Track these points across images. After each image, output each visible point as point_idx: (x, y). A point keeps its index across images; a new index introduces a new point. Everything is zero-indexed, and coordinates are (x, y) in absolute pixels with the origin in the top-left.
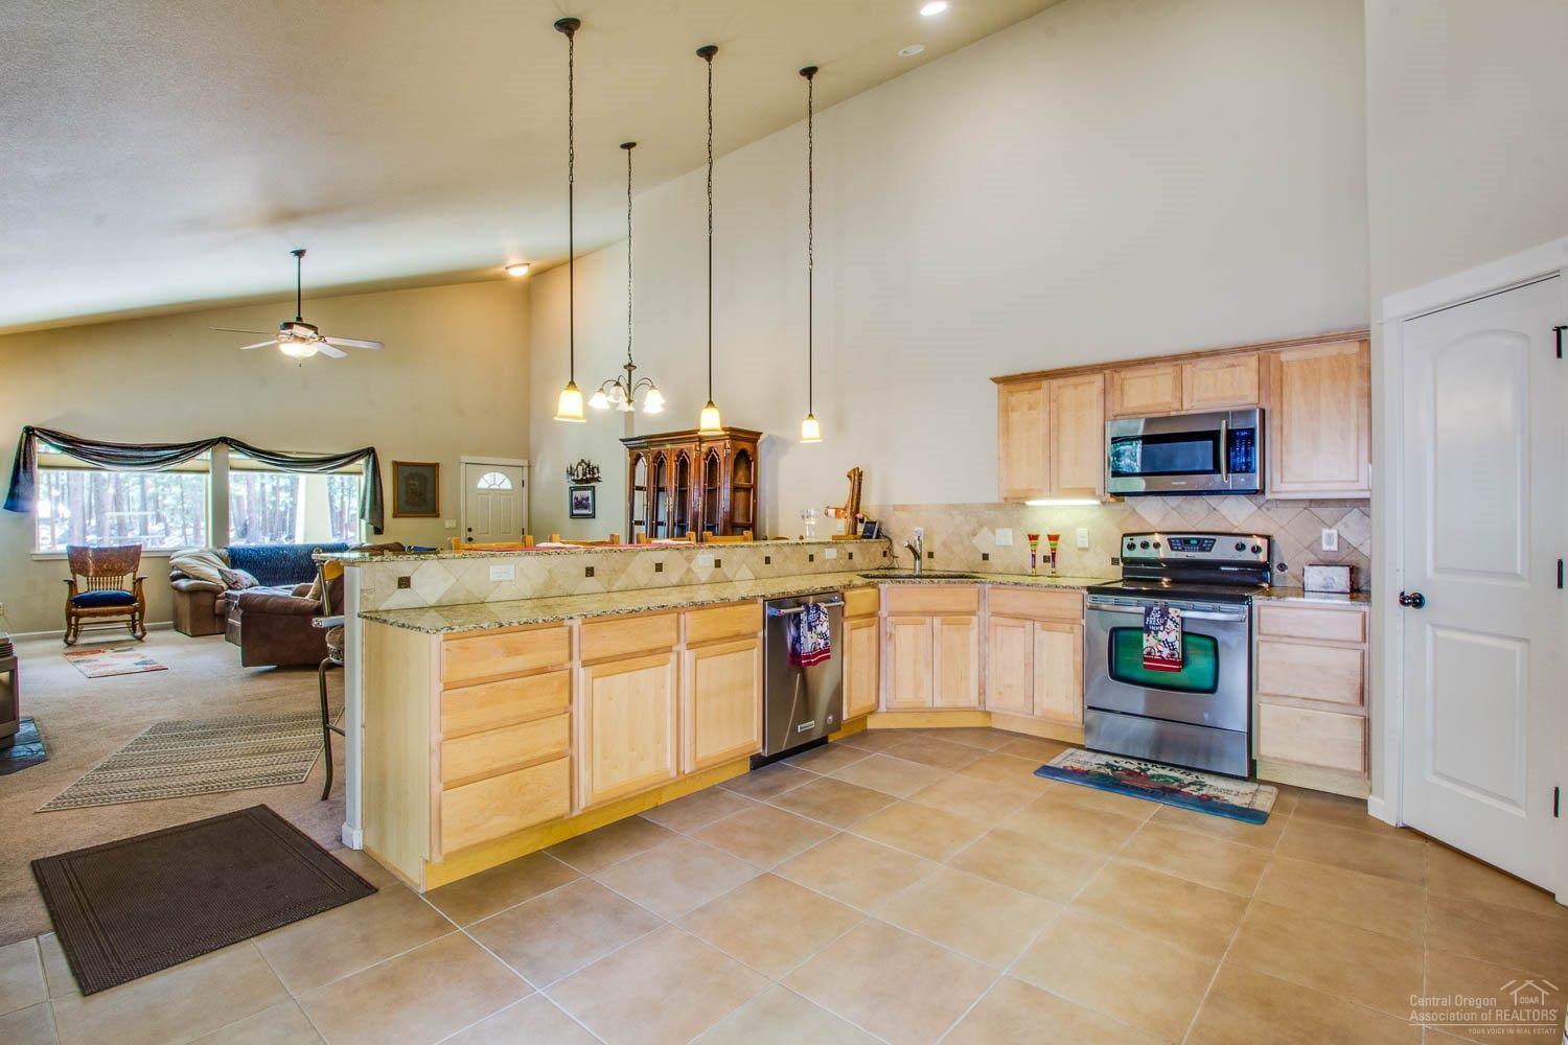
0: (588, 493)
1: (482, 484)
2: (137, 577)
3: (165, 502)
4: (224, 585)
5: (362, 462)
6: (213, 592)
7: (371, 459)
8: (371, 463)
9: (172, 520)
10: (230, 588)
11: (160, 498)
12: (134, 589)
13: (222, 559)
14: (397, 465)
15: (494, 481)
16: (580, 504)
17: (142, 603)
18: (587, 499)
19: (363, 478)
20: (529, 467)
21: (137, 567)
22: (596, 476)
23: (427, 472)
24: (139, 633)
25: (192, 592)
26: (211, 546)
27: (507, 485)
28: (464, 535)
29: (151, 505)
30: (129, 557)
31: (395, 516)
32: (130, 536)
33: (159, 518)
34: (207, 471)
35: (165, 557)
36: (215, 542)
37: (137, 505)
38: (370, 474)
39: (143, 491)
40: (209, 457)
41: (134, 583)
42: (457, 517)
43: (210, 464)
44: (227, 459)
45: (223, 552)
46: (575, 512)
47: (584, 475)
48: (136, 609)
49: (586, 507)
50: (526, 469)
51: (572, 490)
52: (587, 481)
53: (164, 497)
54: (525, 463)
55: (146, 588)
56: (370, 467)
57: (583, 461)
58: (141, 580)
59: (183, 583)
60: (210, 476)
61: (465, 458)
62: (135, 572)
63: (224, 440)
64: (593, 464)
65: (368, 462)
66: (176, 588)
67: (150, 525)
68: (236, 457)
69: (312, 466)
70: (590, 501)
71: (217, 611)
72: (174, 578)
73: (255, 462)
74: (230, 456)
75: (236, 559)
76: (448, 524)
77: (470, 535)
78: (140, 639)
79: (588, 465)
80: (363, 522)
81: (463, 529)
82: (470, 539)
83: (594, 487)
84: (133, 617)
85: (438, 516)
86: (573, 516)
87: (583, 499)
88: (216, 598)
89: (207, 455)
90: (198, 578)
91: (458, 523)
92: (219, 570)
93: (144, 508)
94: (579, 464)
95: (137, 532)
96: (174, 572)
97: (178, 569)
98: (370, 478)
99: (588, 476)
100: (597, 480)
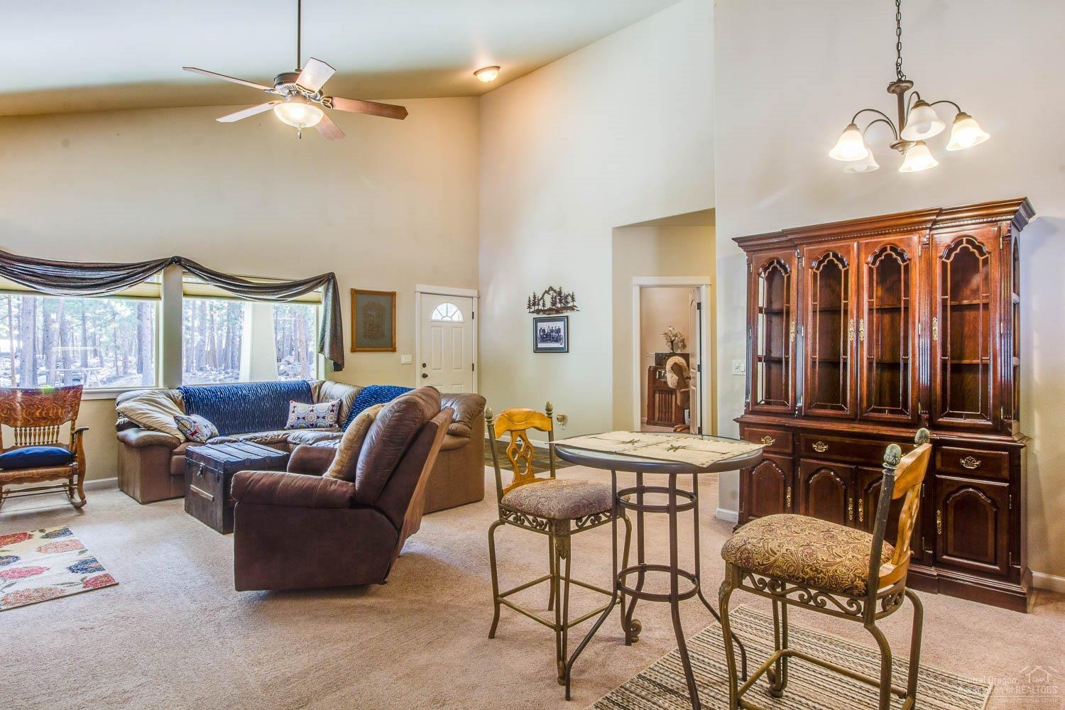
0: (560, 325)
1: (436, 316)
2: (77, 428)
3: (101, 340)
4: (181, 436)
5: (321, 289)
6: (168, 446)
7: (331, 286)
8: (331, 290)
9: (107, 354)
10: (188, 440)
11: (97, 336)
12: (73, 442)
13: (175, 402)
14: (355, 293)
15: (448, 312)
16: (547, 337)
17: (82, 463)
18: (558, 331)
19: (322, 307)
20: (479, 298)
21: (76, 414)
22: (570, 305)
23: (383, 301)
24: (77, 499)
25: (144, 447)
26: (161, 385)
27: (458, 317)
28: (419, 371)
29: (90, 342)
30: (68, 399)
31: (353, 350)
32: (73, 368)
33: (95, 353)
34: (158, 297)
35: (110, 400)
36: (166, 381)
37: (80, 344)
38: (330, 303)
39: (85, 330)
40: (161, 281)
41: (73, 435)
42: (412, 352)
43: (161, 288)
44: (181, 283)
45: (176, 393)
46: (540, 345)
47: (554, 303)
48: (74, 472)
49: (557, 340)
50: (475, 300)
51: (536, 321)
52: (558, 311)
53: (101, 336)
54: (474, 293)
55: (87, 442)
56: (330, 294)
57: (551, 288)
58: (80, 432)
59: (132, 435)
60: (161, 303)
61: (421, 287)
62: (74, 421)
63: (177, 261)
64: (565, 292)
65: (327, 290)
66: (123, 441)
67: (89, 358)
68: (191, 282)
69: (273, 293)
70: (562, 333)
71: (173, 470)
72: (121, 427)
73: (211, 288)
74: (184, 279)
75: (192, 401)
76: (405, 359)
77: (425, 371)
78: (78, 508)
79: (560, 293)
80: (321, 356)
81: (419, 365)
82: (425, 376)
83: (567, 317)
84: (71, 481)
85: (394, 350)
86: (537, 350)
87: (552, 331)
88: (172, 454)
89: (158, 278)
90: (149, 428)
91: (414, 358)
92: (176, 418)
93: (85, 344)
94: (547, 292)
95: (79, 364)
96: (121, 420)
97: (126, 416)
98: (330, 307)
99: (559, 305)
100: (572, 308)
